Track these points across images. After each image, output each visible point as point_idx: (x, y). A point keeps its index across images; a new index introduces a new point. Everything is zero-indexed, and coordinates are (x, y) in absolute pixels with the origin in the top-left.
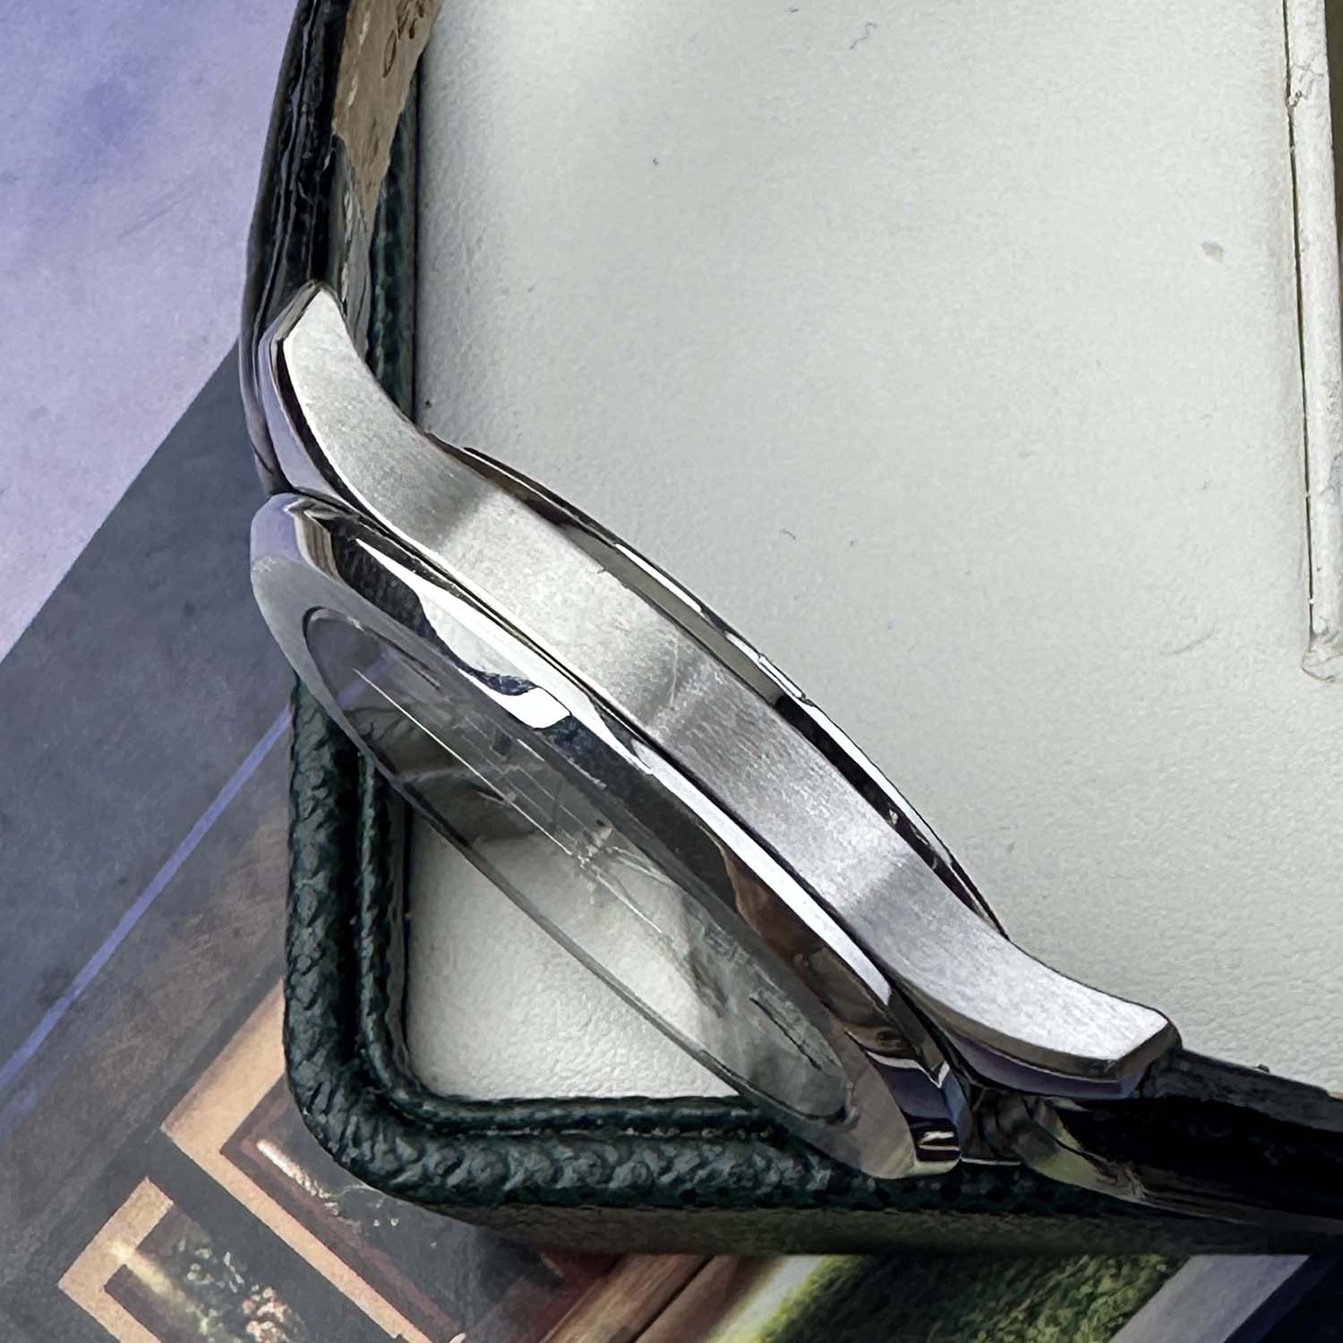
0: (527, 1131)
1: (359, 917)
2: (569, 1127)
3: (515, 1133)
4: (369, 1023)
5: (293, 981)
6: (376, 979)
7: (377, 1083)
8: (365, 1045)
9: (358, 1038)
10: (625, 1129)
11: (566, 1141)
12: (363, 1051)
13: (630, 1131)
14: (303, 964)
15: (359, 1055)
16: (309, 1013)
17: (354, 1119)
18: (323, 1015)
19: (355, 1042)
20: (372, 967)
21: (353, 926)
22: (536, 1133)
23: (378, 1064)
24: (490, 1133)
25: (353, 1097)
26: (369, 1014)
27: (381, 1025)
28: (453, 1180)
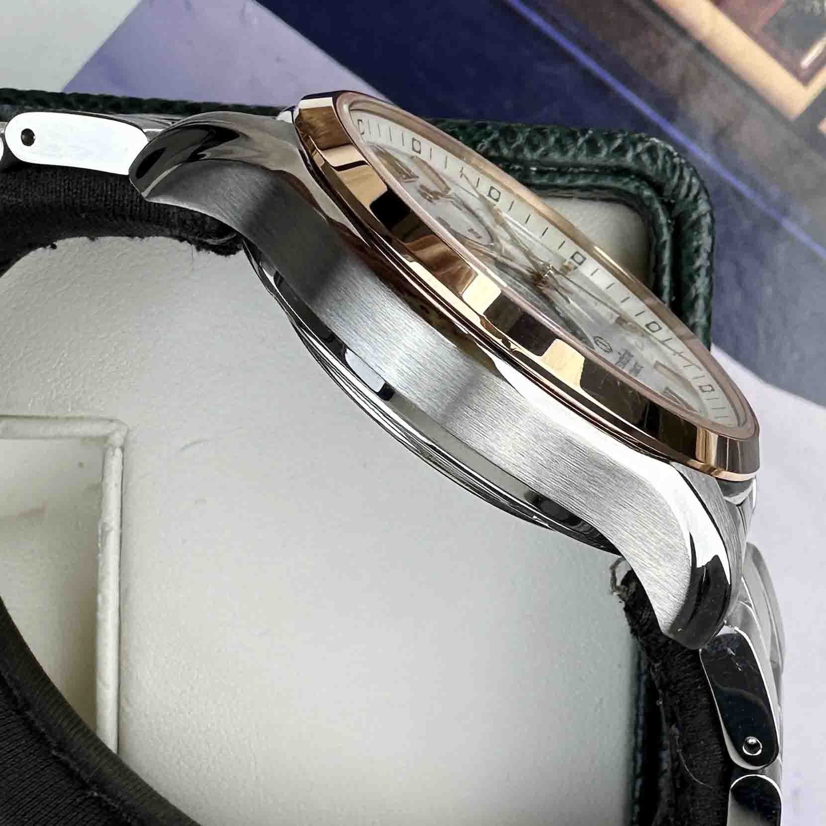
0: (576, 171)
1: (670, 299)
2: (553, 171)
3: (582, 169)
4: (666, 236)
5: (708, 264)
6: (662, 261)
7: (662, 203)
8: (668, 225)
9: (672, 229)
10: (519, 169)
11: (553, 164)
12: (669, 221)
13: (517, 167)
14: (703, 272)
15: (672, 219)
16: (700, 242)
17: (675, 180)
18: (691, 241)
19: (674, 227)
20: (663, 270)
21: (674, 295)
22: (571, 169)
23: (661, 212)
24: (597, 171)
25: (675, 193)
26: (665, 242)
27: (658, 235)
28: (618, 142)
